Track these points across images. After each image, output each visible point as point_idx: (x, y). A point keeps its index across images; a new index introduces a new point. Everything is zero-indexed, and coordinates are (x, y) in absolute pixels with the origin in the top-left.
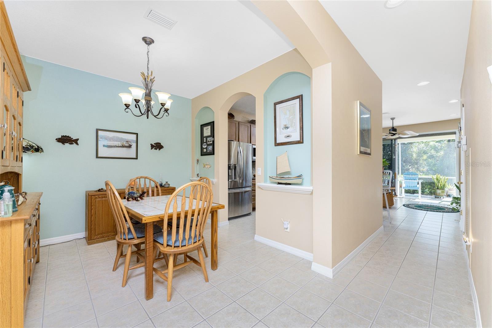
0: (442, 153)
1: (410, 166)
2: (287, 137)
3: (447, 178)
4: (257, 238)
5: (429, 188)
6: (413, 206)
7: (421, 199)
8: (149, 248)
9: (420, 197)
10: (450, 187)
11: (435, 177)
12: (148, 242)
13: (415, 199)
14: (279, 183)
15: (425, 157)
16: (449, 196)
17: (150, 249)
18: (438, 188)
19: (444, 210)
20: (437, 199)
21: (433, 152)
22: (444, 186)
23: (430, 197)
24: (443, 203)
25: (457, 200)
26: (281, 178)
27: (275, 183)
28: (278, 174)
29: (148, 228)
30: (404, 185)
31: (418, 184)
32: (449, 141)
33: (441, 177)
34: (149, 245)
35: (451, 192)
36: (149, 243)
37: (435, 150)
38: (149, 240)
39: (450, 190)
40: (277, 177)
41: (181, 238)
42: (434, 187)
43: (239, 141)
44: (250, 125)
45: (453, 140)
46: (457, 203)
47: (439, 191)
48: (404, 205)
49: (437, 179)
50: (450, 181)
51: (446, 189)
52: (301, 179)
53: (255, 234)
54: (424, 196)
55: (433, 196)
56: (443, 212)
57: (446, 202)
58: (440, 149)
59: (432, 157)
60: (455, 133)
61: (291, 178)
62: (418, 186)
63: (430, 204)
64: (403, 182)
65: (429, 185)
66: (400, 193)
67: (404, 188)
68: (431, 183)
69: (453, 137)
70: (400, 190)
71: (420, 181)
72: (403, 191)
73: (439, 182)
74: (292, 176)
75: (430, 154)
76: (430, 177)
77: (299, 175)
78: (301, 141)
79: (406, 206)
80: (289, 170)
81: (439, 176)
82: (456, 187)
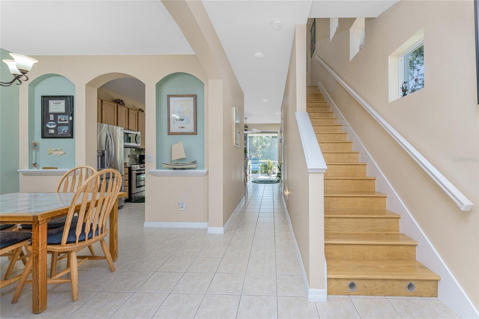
0: (269, 144)
1: (252, 153)
2: (181, 128)
3: (273, 161)
4: (147, 224)
5: (264, 169)
6: (257, 181)
8: (42, 250)
9: (260, 176)
10: (274, 167)
11: (267, 161)
12: (40, 244)
13: (258, 177)
14: (175, 169)
15: (260, 147)
16: (274, 173)
17: (44, 251)
18: (269, 169)
19: (273, 182)
20: (268, 176)
22: (272, 167)
23: (265, 175)
24: (271, 178)
25: (279, 175)
26: (176, 164)
27: (171, 169)
28: (172, 160)
29: (40, 227)
30: (251, 168)
31: (259, 166)
32: (273, 137)
33: (270, 161)
34: (42, 247)
35: (275, 170)
36: (42, 244)
37: (266, 142)
38: (42, 241)
39: (274, 169)
40: (171, 163)
41: (88, 230)
42: (267, 168)
43: (102, 122)
44: (117, 106)
45: (276, 137)
46: (279, 176)
47: (269, 171)
48: (252, 182)
49: (268, 163)
50: (274, 163)
51: (273, 169)
52: (196, 165)
53: (145, 222)
54: (262, 175)
55: (266, 174)
56: (273, 183)
57: (274, 177)
58: (269, 142)
59: (263, 147)
60: (277, 133)
61: (186, 164)
63: (266, 179)
64: (251, 165)
65: (264, 166)
66: (249, 173)
67: (251, 169)
68: (265, 165)
69: (276, 135)
70: (249, 172)
71: (260, 164)
72: (251, 172)
73: (269, 165)
74: (187, 162)
75: (263, 145)
76: (265, 161)
77: (194, 161)
78: (195, 133)
79: (254, 182)
80: (184, 157)
81: (269, 160)
82: (277, 167)
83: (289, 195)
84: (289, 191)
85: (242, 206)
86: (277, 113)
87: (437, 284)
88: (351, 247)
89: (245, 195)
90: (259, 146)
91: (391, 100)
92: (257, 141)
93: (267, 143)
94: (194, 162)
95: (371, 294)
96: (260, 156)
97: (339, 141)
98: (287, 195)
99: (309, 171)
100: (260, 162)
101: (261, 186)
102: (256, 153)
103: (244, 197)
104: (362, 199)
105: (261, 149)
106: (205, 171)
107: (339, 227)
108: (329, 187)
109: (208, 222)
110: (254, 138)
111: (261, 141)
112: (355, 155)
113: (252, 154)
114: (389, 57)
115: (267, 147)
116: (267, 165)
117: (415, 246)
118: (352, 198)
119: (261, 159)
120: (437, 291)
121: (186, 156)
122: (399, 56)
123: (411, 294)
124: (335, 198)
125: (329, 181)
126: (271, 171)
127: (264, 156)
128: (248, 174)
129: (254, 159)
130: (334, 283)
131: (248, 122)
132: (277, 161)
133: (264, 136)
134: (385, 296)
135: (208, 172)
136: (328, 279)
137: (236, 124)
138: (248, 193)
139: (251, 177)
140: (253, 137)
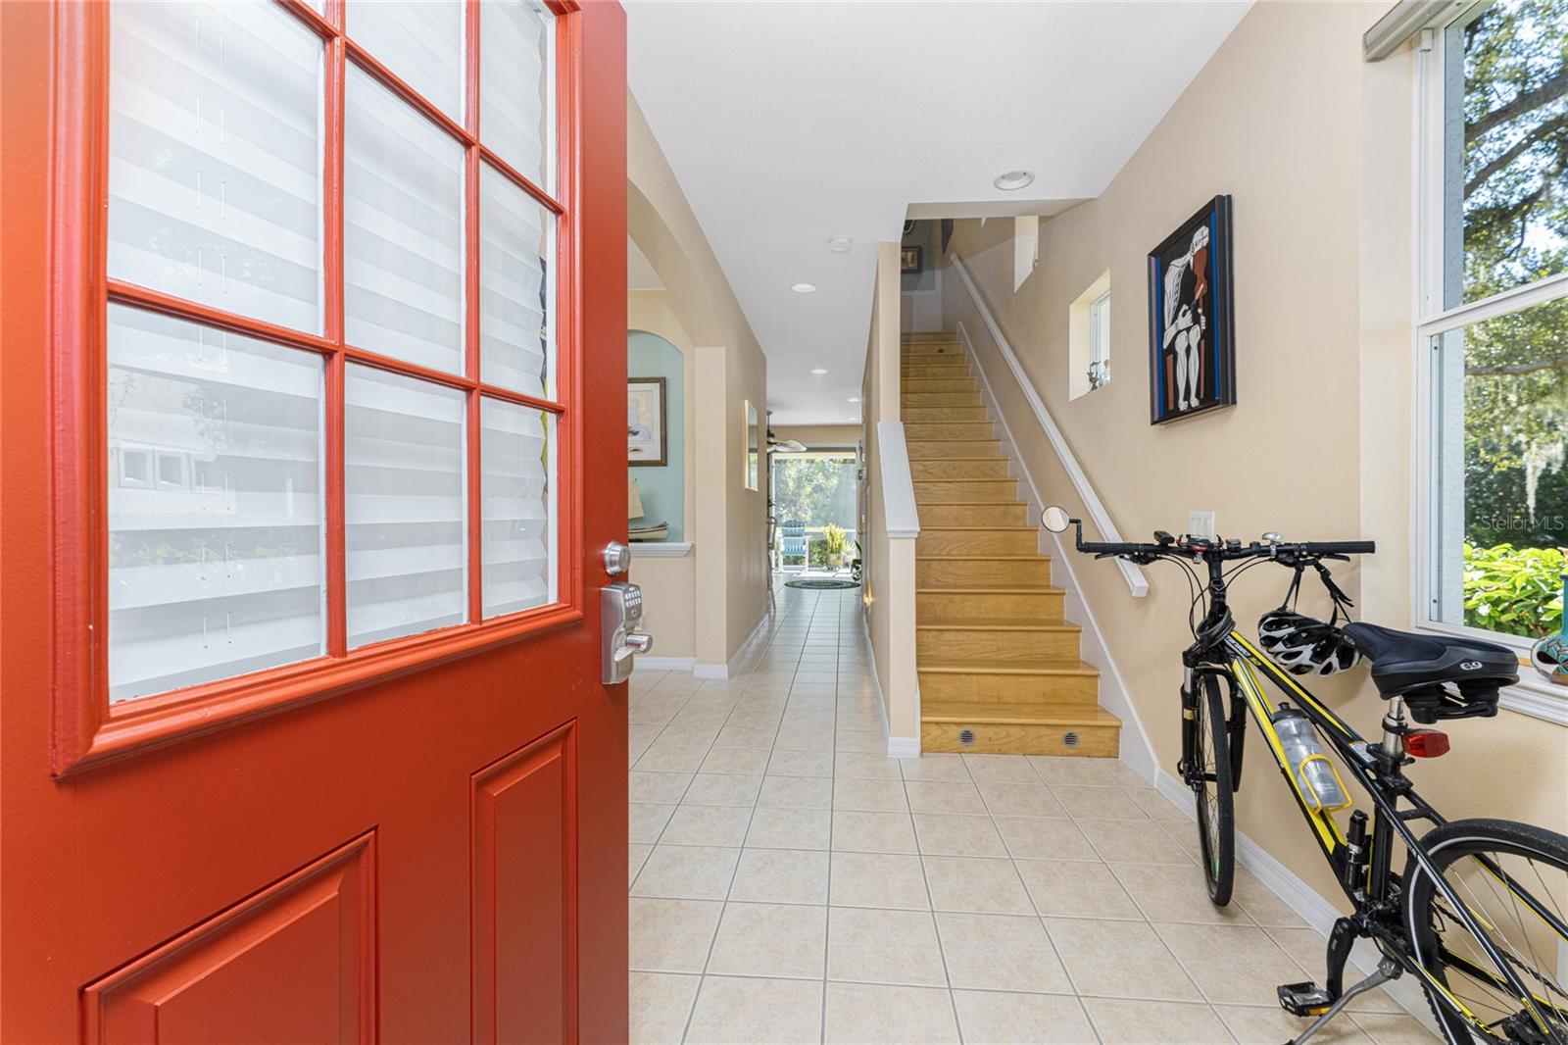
0: (835, 481)
1: (784, 508)
5: (819, 553)
6: (799, 584)
7: (808, 573)
9: (807, 570)
10: (846, 545)
11: (828, 529)
13: (800, 573)
15: (809, 489)
16: (846, 564)
18: (832, 552)
19: (842, 586)
20: (830, 570)
21: (820, 479)
22: (840, 546)
23: (819, 569)
24: (838, 574)
25: (857, 565)
30: (783, 549)
31: (805, 544)
32: (843, 461)
33: (837, 530)
35: (847, 554)
37: (824, 475)
39: (846, 551)
42: (826, 550)
45: (853, 461)
47: (833, 557)
48: (786, 585)
49: (831, 535)
50: (847, 535)
51: (843, 553)
52: (666, 531)
54: (812, 567)
55: (825, 566)
56: (841, 588)
57: (845, 574)
58: (834, 473)
59: (818, 489)
60: (853, 450)
61: (647, 529)
62: (804, 548)
63: (822, 579)
64: (782, 541)
65: (819, 545)
66: (777, 565)
67: (782, 553)
68: (822, 542)
69: (852, 456)
70: (777, 560)
71: (807, 538)
72: (781, 561)
73: (833, 540)
74: (648, 527)
75: (815, 482)
76: (821, 529)
77: (662, 523)
78: (664, 461)
79: (790, 585)
80: (641, 514)
81: (834, 527)
82: (856, 547)
83: (872, 604)
84: (873, 596)
85: (762, 634)
86: (853, 400)
87: (1118, 735)
88: (975, 678)
89: (768, 611)
90: (804, 487)
91: (1073, 397)
92: (799, 472)
93: (827, 478)
94: (663, 527)
95: (1000, 752)
96: (808, 519)
97: (991, 476)
98: (869, 604)
99: (889, 536)
100: (807, 534)
101: (810, 595)
102: (795, 506)
103: (767, 617)
104: (1014, 597)
105: (809, 496)
106: (687, 544)
107: (961, 650)
108: (951, 576)
109: (695, 656)
110: (788, 464)
111: (812, 470)
112: (1018, 510)
113: (785, 511)
114: (1072, 307)
115: (827, 489)
116: (825, 542)
117: (1096, 676)
118: (993, 596)
119: (811, 525)
120: (1118, 747)
121: (645, 512)
122: (1091, 304)
123: (1071, 751)
124: (957, 596)
125: (952, 563)
126: (838, 558)
127: (818, 517)
128: (774, 566)
129: (789, 524)
130: (935, 731)
131: (776, 420)
132: (854, 530)
133: (818, 457)
134: (1024, 755)
135: (693, 546)
136: (922, 723)
137: (750, 427)
138: (775, 608)
139: (781, 574)
140: (786, 461)
